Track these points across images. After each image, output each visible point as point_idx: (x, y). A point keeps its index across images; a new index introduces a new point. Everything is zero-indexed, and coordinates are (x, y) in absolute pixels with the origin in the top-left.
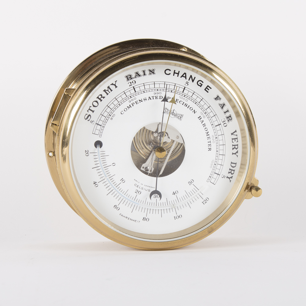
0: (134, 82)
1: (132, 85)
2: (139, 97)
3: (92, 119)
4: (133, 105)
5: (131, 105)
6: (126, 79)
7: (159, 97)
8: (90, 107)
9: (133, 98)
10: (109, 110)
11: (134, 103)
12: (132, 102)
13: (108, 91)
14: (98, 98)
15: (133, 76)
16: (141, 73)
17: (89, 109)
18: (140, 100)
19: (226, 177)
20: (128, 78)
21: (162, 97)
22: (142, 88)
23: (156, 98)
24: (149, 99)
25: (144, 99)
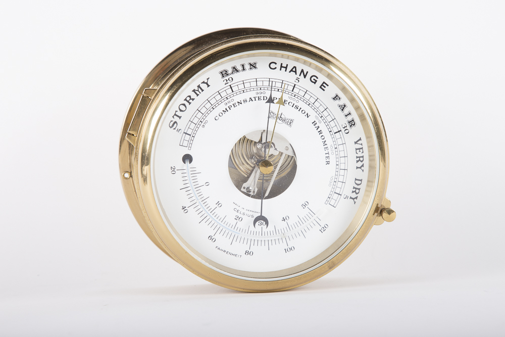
0: (230, 79)
1: (228, 83)
2: (237, 99)
3: (178, 127)
4: (230, 108)
5: (228, 109)
6: (220, 76)
7: (262, 98)
8: (176, 111)
9: (229, 100)
10: (200, 115)
11: (231, 106)
12: (228, 105)
13: (198, 91)
14: (186, 100)
15: (230, 72)
16: (240, 68)
17: (175, 115)
18: (238, 102)
19: (349, 197)
20: (223, 75)
21: (267, 98)
22: (241, 87)
23: (259, 98)
24: (250, 100)
25: (244, 101)
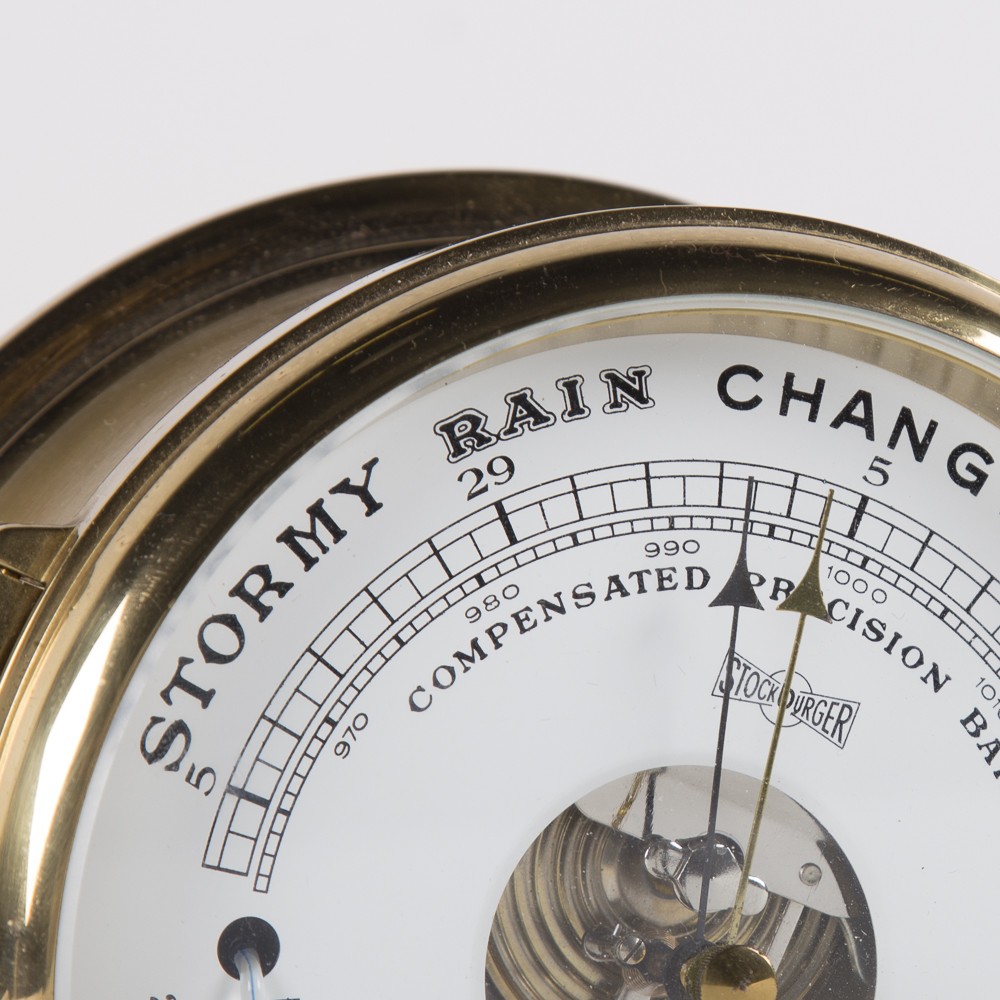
0: (500, 466)
1: (485, 489)
2: (538, 581)
3: (197, 758)
4: (495, 640)
5: (486, 643)
6: (440, 446)
7: (681, 578)
8: (184, 661)
9: (494, 589)
10: (321, 682)
11: (504, 626)
12: (489, 619)
13: (312, 536)
14: (239, 591)
15: (496, 422)
16: (552, 401)
17: (178, 681)
18: (545, 605)
20: (455, 441)
21: (707, 578)
22: (562, 511)
23: (661, 580)
24: (610, 592)
25: (576, 596)
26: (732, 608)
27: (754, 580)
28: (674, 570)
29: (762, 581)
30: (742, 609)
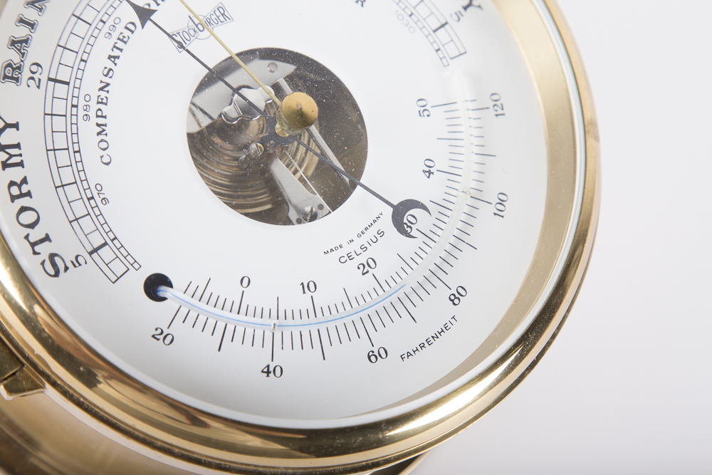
0: (34, 68)
1: (40, 80)
2: (90, 85)
3: (69, 258)
4: (102, 117)
5: (101, 121)
6: (10, 85)
7: (127, 33)
8: (27, 237)
9: (82, 103)
10: (72, 192)
11: (99, 109)
12: (92, 113)
13: (11, 156)
14: (13, 198)
15: (16, 58)
16: (22, 32)
17: (33, 245)
18: (101, 89)
19: (462, 11)
20: (12, 78)
21: (133, 24)
22: (69, 58)
23: (122, 40)
24: (113, 62)
25: (106, 76)
26: (149, 21)
27: (147, 7)
28: (122, 33)
29: (149, 5)
30: (152, 18)
